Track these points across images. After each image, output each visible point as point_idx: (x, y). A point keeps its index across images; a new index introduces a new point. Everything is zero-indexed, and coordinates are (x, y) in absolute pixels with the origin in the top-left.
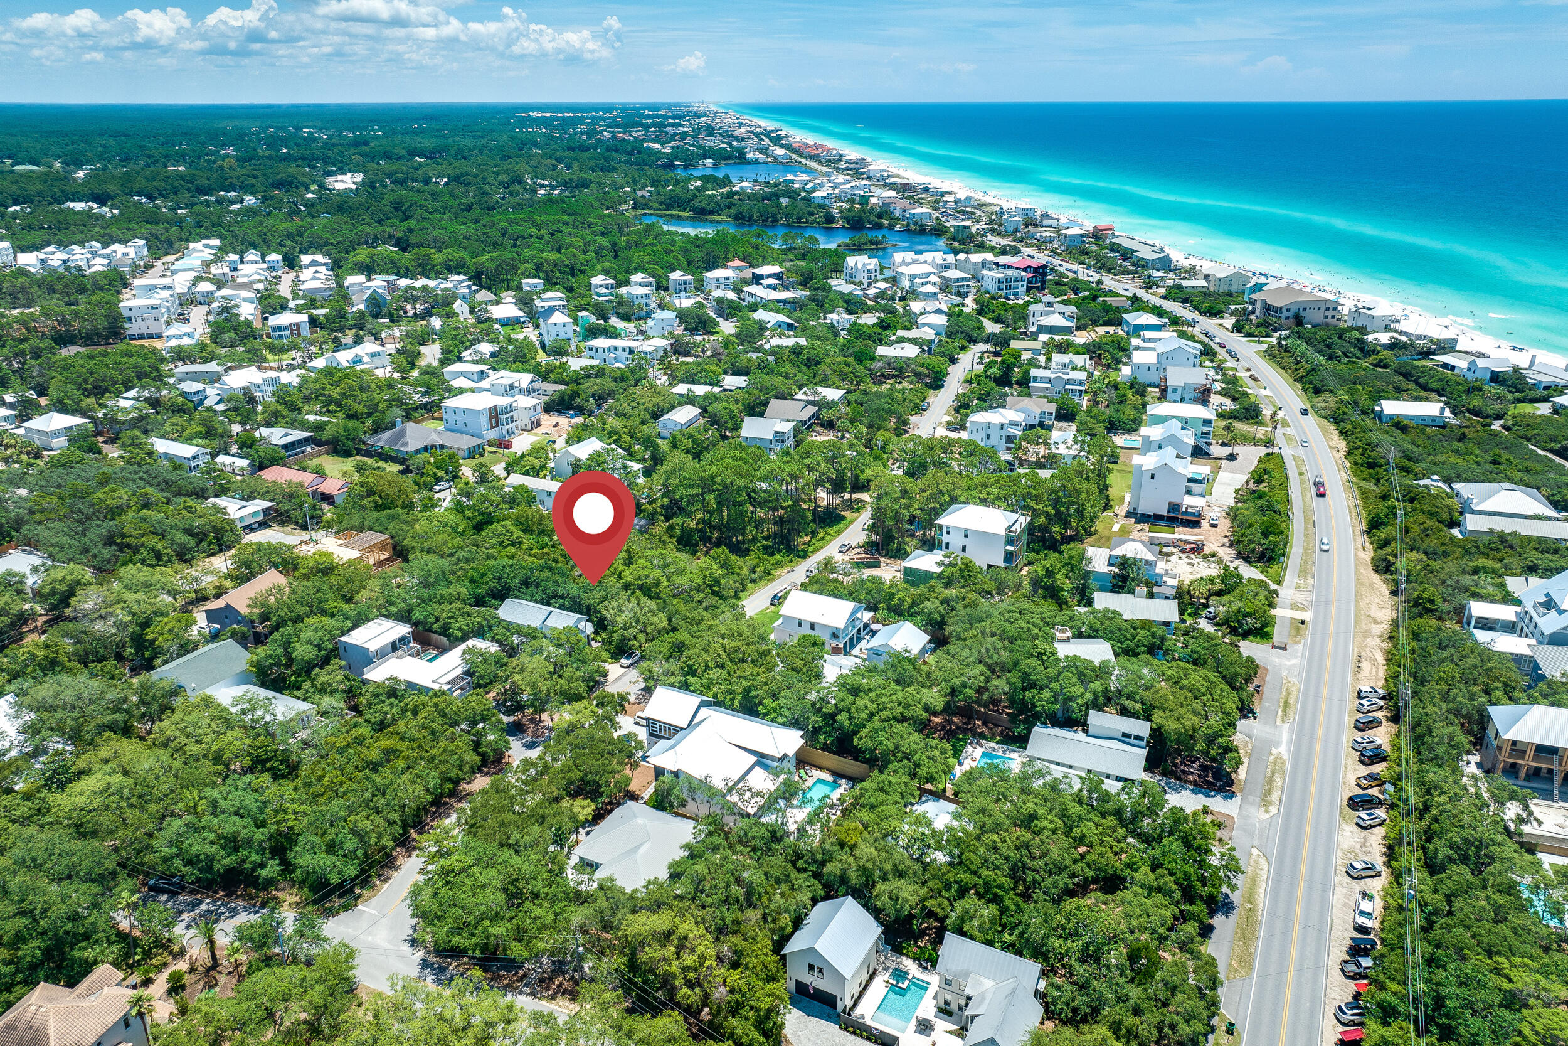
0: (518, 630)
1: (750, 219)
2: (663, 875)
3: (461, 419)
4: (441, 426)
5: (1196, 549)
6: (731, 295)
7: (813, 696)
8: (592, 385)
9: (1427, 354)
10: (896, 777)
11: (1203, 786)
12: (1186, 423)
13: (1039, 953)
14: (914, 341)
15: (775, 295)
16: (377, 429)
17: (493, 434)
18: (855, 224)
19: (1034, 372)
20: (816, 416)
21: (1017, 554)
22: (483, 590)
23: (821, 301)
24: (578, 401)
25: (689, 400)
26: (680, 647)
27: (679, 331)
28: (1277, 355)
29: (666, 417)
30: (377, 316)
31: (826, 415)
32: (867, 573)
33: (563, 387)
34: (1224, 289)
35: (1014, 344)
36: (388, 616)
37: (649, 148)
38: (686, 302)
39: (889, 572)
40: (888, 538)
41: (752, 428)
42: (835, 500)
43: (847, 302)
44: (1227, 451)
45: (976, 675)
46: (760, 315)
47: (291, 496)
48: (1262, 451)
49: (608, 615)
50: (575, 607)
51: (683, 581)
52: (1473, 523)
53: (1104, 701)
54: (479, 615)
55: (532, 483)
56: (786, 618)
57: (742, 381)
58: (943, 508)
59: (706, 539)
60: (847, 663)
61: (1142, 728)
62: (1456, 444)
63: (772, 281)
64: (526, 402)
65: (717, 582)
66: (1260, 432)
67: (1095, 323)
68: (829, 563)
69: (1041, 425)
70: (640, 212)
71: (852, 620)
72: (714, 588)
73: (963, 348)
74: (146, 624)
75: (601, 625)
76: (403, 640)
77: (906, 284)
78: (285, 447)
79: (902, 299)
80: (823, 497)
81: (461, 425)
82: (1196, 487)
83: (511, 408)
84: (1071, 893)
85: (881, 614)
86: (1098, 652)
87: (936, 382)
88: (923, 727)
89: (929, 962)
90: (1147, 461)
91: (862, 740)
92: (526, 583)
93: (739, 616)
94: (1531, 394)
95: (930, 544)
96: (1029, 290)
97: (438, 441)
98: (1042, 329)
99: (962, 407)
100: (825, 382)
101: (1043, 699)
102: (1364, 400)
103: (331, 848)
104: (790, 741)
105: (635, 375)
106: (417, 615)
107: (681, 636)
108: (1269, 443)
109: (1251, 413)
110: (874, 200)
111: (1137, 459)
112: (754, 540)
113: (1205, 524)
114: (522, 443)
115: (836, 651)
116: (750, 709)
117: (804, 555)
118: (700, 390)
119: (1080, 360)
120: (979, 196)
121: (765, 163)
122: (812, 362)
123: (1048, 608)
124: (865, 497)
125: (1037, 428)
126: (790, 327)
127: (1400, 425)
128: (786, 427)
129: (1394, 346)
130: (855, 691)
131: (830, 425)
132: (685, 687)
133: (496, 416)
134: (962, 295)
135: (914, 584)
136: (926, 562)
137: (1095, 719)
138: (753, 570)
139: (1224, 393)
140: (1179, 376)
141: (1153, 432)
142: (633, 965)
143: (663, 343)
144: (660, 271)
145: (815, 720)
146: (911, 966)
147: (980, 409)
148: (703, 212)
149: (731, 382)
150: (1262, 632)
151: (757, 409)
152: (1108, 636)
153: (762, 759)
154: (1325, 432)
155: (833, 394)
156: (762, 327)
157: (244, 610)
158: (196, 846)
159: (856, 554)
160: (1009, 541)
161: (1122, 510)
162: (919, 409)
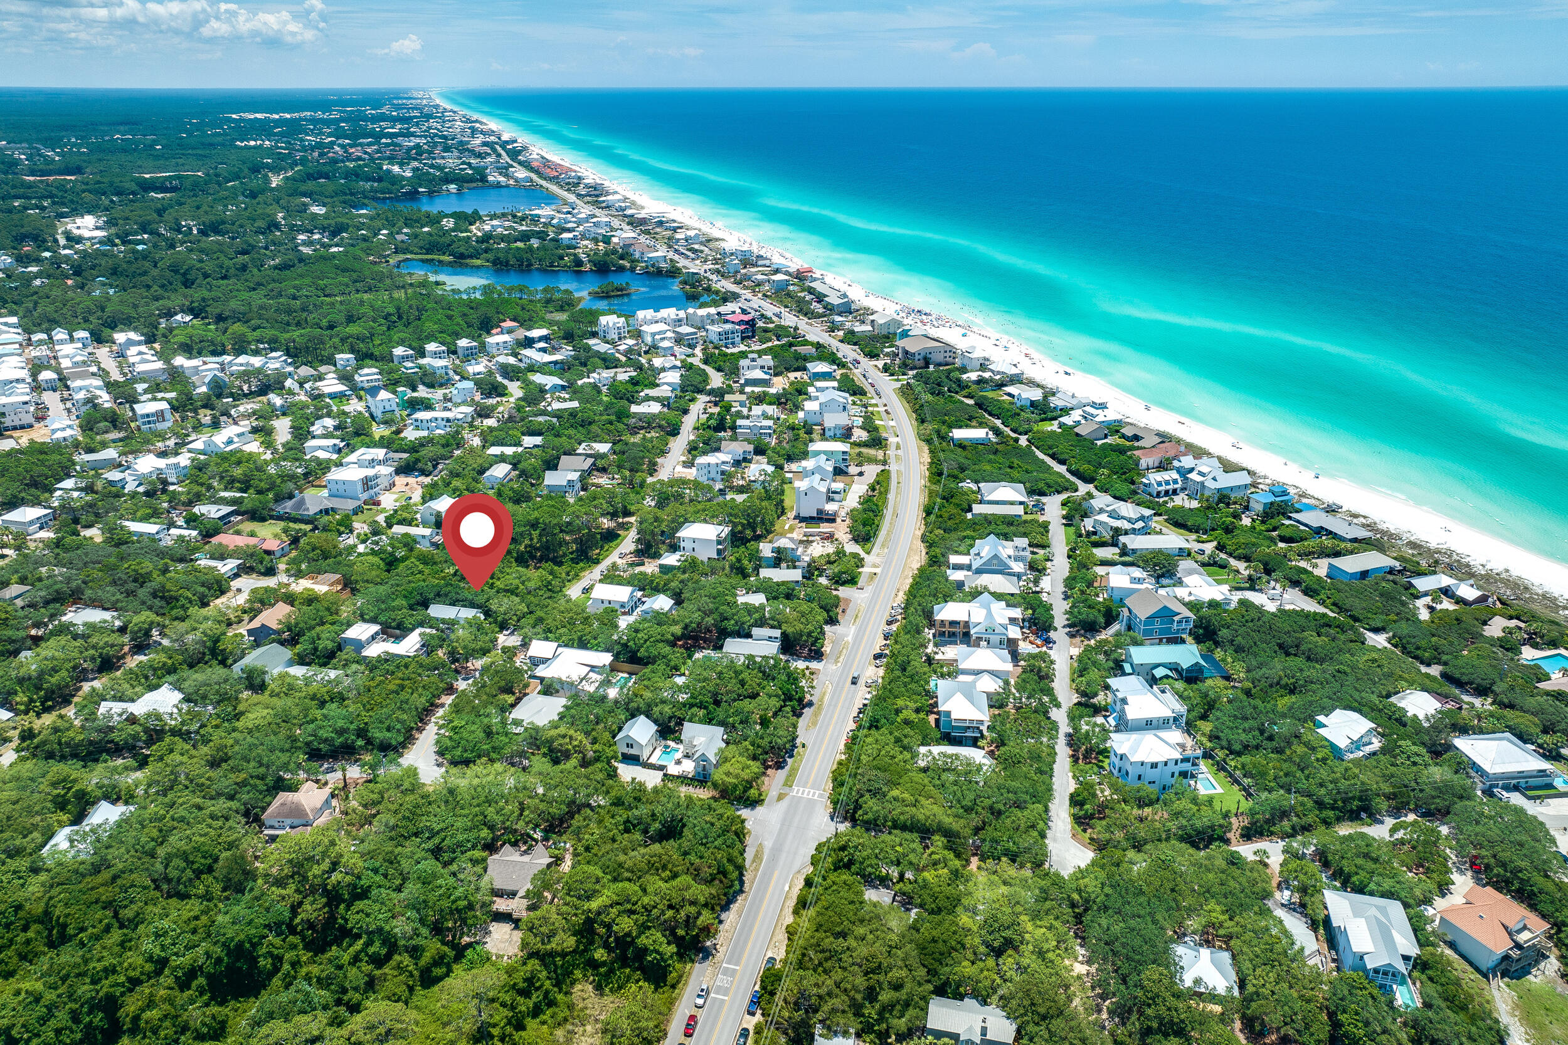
0: (444, 621)
1: (507, 264)
2: (556, 718)
3: (341, 488)
4: (325, 493)
5: (830, 537)
6: (512, 360)
7: (615, 637)
8: (427, 452)
9: (1000, 385)
10: (660, 666)
11: (809, 658)
12: (829, 455)
13: (722, 723)
14: (656, 399)
15: (547, 358)
16: (279, 499)
17: (365, 496)
18: (602, 268)
19: (739, 422)
20: (594, 464)
21: (725, 550)
22: (412, 601)
23: (585, 361)
24: (420, 465)
25: (502, 458)
26: (540, 620)
27: (478, 397)
28: (906, 392)
29: (487, 474)
30: (219, 396)
31: (600, 463)
32: (638, 569)
33: (405, 456)
34: (884, 332)
35: (727, 397)
36: (364, 621)
37: (389, 171)
38: (478, 367)
39: (650, 568)
40: (649, 546)
41: (552, 479)
42: (612, 524)
43: (604, 360)
44: (858, 470)
45: (697, 616)
46: (538, 378)
47: (252, 555)
48: (881, 468)
49: (493, 608)
50: (472, 605)
51: (531, 585)
52: (977, 509)
53: (761, 623)
54: (419, 615)
55: (413, 531)
56: (595, 600)
57: (538, 440)
58: (680, 526)
59: (533, 557)
60: (631, 619)
61: (777, 633)
62: (992, 457)
63: (542, 345)
64: (386, 470)
65: (549, 583)
66: (880, 454)
67: (788, 370)
68: (614, 566)
69: (745, 460)
70: (401, 257)
71: (631, 597)
72: (548, 586)
73: (692, 400)
74: (217, 640)
75: (487, 613)
76: (377, 633)
77: (649, 340)
78: (221, 518)
79: (646, 352)
80: (606, 523)
81: (341, 492)
82: (836, 496)
83: (376, 477)
84: (735, 700)
85: (648, 592)
86: (758, 599)
87: (674, 431)
88: (673, 644)
89: (679, 741)
90: (802, 485)
91: (642, 653)
92: (438, 595)
93: (569, 601)
94: (1050, 415)
95: (674, 548)
96: (743, 339)
97: (329, 504)
98: (749, 382)
99: (692, 449)
100: (596, 439)
101: (730, 625)
102: (944, 429)
103: (388, 729)
104: (606, 658)
105: (454, 441)
106: (382, 618)
107: (540, 613)
108: (885, 463)
109: (877, 442)
110: (615, 240)
111: (797, 484)
112: (564, 555)
113: (839, 520)
114: (389, 501)
115: (624, 613)
116: (583, 645)
117: (597, 562)
118: (509, 451)
119: (771, 410)
120: (706, 229)
121: (507, 186)
122: (586, 423)
123: (736, 579)
124: (632, 519)
125: (741, 462)
126: (563, 388)
127: (961, 445)
128: (574, 476)
129: (980, 381)
130: (637, 631)
131: (604, 470)
132: (547, 639)
133: (367, 483)
134: (692, 346)
135: (665, 573)
136: (671, 559)
137: (756, 631)
138: (568, 574)
139: (863, 428)
140: (832, 420)
141: (808, 464)
142: (551, 750)
143: (469, 410)
144: (449, 340)
145: (617, 648)
146: (671, 744)
147: (705, 453)
148: (462, 256)
149: (529, 441)
150: (852, 581)
151: (552, 465)
152: (764, 591)
153: (593, 668)
154: (920, 450)
155: (603, 448)
156: (542, 390)
157: (274, 626)
158: (324, 734)
159: (630, 559)
160: (719, 543)
161: (791, 515)
162: (663, 453)
